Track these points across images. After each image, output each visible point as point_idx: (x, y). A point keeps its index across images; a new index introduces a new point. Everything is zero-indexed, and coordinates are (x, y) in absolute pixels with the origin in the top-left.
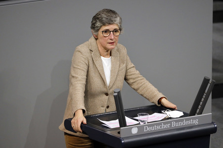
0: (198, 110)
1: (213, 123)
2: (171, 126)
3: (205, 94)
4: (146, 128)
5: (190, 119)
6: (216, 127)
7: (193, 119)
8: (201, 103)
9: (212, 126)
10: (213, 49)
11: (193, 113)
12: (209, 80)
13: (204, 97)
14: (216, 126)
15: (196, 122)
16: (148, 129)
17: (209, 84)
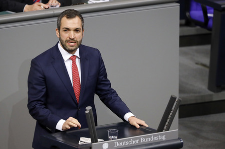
0: (165, 127)
1: (179, 139)
2: (139, 141)
3: (172, 112)
4: (116, 143)
5: (158, 135)
6: (182, 143)
7: (161, 135)
8: (168, 120)
9: (179, 142)
10: (180, 71)
11: (161, 129)
12: (176, 98)
13: (171, 114)
14: (182, 141)
15: (163, 138)
16: (118, 144)
17: (176, 102)
